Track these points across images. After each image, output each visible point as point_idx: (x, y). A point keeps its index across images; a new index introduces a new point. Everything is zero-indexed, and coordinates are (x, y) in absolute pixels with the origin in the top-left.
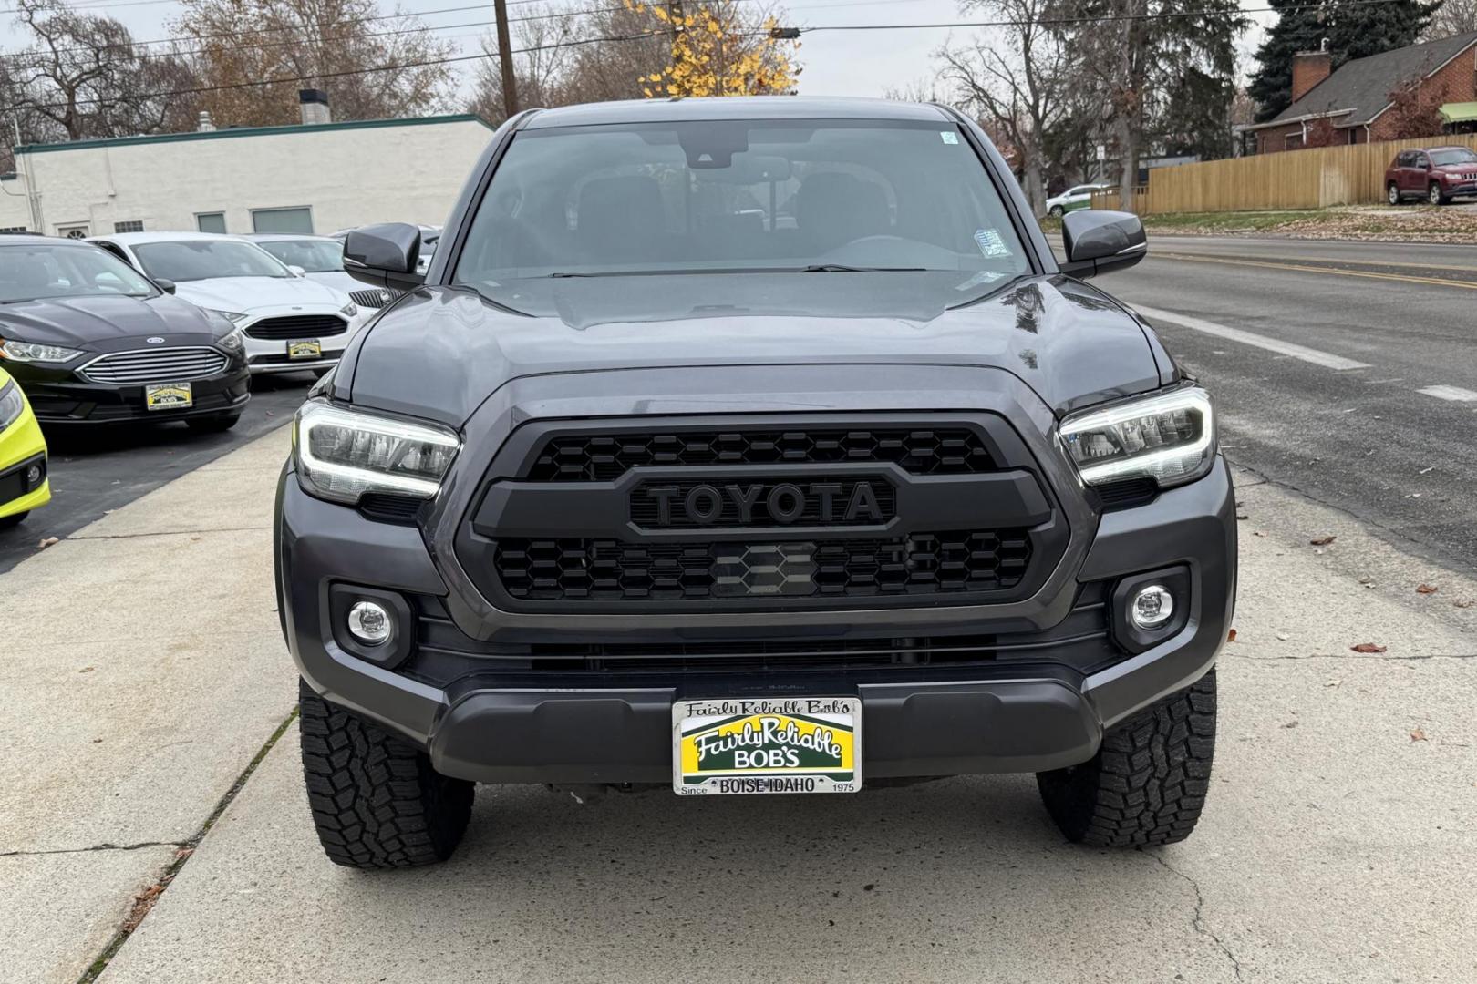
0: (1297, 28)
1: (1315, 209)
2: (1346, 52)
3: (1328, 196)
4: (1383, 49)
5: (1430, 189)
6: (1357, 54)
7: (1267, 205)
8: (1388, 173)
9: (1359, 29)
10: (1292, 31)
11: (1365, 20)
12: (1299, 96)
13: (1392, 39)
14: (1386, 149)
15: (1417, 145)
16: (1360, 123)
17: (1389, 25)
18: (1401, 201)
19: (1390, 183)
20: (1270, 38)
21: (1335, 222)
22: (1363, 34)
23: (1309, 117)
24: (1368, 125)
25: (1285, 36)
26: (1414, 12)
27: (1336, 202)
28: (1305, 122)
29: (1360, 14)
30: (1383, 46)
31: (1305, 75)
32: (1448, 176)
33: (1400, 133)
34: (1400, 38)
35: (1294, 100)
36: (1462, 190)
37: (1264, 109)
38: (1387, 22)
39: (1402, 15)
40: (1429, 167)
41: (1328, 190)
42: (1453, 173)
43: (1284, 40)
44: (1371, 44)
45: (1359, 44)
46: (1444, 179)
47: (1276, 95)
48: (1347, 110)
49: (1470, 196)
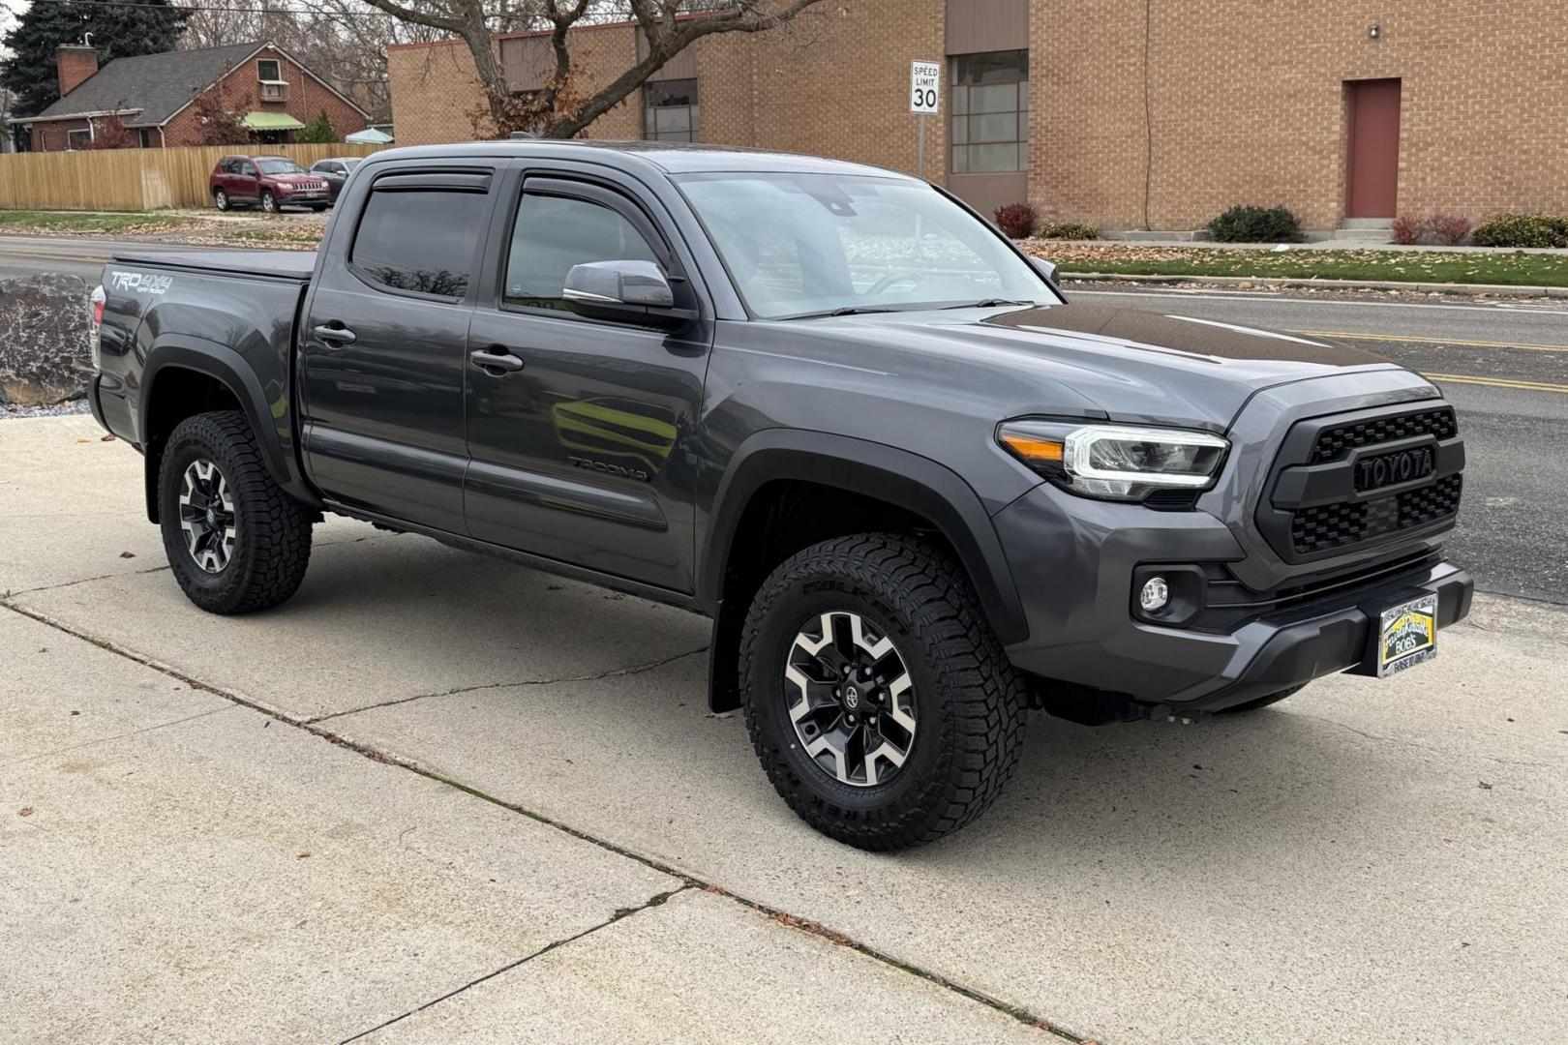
0: (53, 18)
1: (139, 212)
2: (109, 48)
3: (152, 199)
4: (147, 52)
5: (262, 197)
6: (121, 52)
7: (78, 205)
8: (213, 179)
9: (119, 28)
10: (47, 21)
11: (125, 18)
12: (67, 90)
13: (154, 40)
14: (204, 154)
15: (237, 152)
16: (152, 124)
17: (150, 26)
18: (229, 207)
19: (216, 187)
20: (21, 24)
21: (187, 227)
22: (125, 31)
23: (97, 113)
24: (162, 127)
25: (40, 25)
26: (171, 15)
27: (161, 205)
28: (92, 119)
29: (119, 11)
30: (147, 46)
31: (72, 68)
32: (280, 185)
33: (210, 138)
34: (162, 40)
35: (62, 93)
36: (294, 199)
37: (23, 100)
38: (147, 23)
39: (161, 18)
40: (257, 175)
41: (151, 194)
42: (285, 182)
43: (39, 29)
44: (134, 43)
45: (122, 42)
46: (276, 188)
47: (36, 87)
48: (136, 110)
49: (302, 205)
